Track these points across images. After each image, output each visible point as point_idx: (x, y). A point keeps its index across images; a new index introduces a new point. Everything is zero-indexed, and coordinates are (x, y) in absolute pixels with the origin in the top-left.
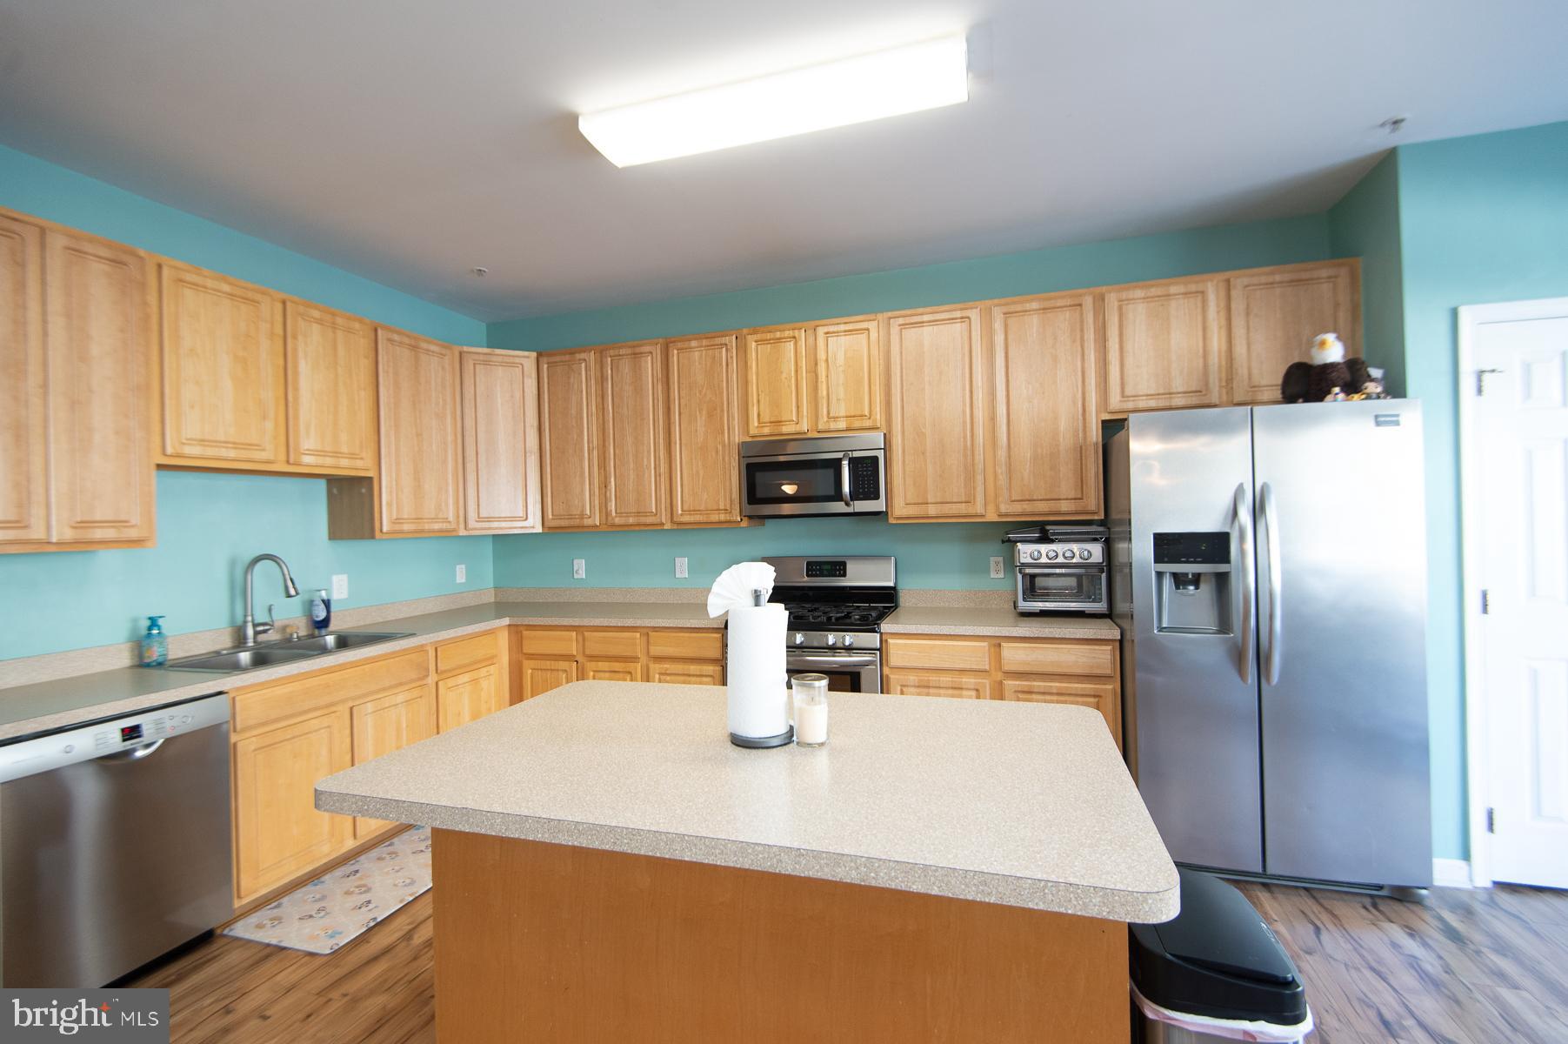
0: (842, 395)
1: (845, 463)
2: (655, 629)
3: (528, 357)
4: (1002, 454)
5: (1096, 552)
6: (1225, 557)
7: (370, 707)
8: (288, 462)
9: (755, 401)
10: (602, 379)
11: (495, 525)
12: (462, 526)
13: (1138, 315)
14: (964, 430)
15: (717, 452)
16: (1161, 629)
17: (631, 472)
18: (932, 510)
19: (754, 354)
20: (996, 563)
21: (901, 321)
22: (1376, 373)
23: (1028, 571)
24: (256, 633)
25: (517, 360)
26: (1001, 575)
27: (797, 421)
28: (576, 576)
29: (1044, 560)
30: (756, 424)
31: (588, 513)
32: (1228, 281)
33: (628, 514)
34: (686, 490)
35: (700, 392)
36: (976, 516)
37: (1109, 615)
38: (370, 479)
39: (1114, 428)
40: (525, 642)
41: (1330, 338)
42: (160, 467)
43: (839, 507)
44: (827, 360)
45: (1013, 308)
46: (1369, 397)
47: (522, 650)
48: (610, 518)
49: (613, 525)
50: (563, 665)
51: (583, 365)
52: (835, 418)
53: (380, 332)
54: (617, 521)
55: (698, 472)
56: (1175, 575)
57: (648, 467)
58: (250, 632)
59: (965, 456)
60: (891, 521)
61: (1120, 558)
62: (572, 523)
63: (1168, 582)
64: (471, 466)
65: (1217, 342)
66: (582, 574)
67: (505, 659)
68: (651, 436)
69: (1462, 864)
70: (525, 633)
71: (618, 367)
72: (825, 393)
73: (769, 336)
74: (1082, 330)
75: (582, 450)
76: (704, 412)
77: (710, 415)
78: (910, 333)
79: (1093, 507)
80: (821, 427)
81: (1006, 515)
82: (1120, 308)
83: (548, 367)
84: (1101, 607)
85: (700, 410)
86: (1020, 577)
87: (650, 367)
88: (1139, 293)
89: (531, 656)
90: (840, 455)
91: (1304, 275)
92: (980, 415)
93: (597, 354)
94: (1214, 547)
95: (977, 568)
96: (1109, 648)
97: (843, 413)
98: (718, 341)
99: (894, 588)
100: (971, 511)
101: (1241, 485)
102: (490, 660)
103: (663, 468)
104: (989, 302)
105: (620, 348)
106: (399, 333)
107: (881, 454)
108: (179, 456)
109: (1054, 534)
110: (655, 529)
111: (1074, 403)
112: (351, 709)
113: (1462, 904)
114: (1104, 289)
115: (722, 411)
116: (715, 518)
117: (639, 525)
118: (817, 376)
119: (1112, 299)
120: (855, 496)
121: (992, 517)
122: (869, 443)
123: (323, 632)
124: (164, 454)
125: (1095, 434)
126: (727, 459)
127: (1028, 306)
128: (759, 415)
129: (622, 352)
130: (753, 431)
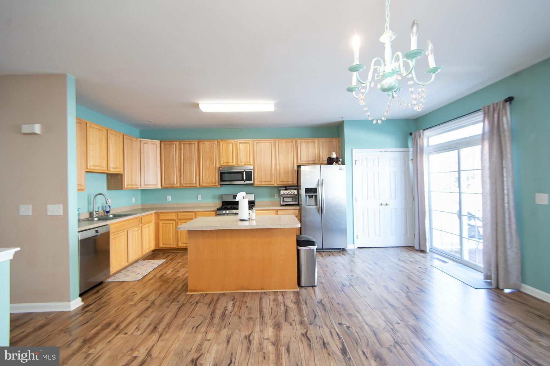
0: (243, 157)
1: (244, 172)
2: (198, 212)
3: (158, 142)
4: (278, 171)
5: (296, 192)
6: (316, 193)
7: (131, 231)
8: (108, 170)
9: (222, 157)
10: (180, 149)
11: (149, 186)
12: (140, 187)
13: (303, 145)
14: (270, 166)
15: (212, 169)
16: (306, 206)
17: (188, 173)
18: (263, 183)
19: (222, 146)
20: (276, 195)
21: (257, 141)
22: (341, 160)
23: (283, 196)
24: (96, 214)
25: (155, 143)
26: (277, 198)
27: (232, 162)
28: (168, 200)
29: (286, 194)
30: (222, 162)
31: (176, 183)
32: (319, 140)
33: (187, 184)
34: (204, 178)
35: (208, 154)
36: (272, 185)
37: (298, 205)
38: (121, 174)
39: (299, 167)
40: (160, 217)
41: (334, 153)
42: (87, 172)
43: (242, 182)
44: (240, 149)
45: (280, 141)
46: (339, 164)
47: (159, 219)
48: (182, 185)
49: (183, 187)
50: (171, 222)
51: (175, 145)
52: (242, 162)
53: (125, 136)
54: (184, 185)
55: (207, 174)
56: (309, 196)
57: (193, 172)
58: (95, 213)
59: (270, 171)
60: (254, 186)
61: (300, 193)
62: (170, 186)
63: (307, 197)
64: (142, 171)
65: (317, 152)
66: (170, 199)
67: (154, 221)
68: (194, 165)
69: (353, 245)
70: (160, 214)
71: (185, 147)
72: (239, 156)
73: (226, 142)
74: (293, 147)
75: (174, 167)
76: (209, 159)
77: (211, 160)
78: (259, 144)
79: (295, 183)
80: (238, 164)
81: (279, 184)
82: (300, 143)
83: (164, 145)
84: (297, 203)
85: (208, 158)
86: (281, 197)
87: (194, 147)
88: (304, 141)
89: (162, 220)
90: (243, 171)
91: (331, 140)
92: (273, 163)
93: (179, 143)
94: (314, 190)
95: (272, 196)
96: (298, 210)
97: (243, 161)
98: (213, 142)
99: (254, 201)
100: (272, 184)
101: (319, 179)
102: (150, 222)
103: (197, 172)
104: (275, 139)
105: (186, 141)
106: (128, 136)
107: (252, 171)
108: (90, 169)
109: (288, 188)
110: (195, 188)
111: (292, 161)
112: (127, 231)
113: (353, 251)
114: (297, 139)
115: (214, 159)
116: (211, 185)
117: (190, 186)
118: (237, 153)
119: (299, 141)
120: (246, 180)
121: (276, 185)
122: (250, 168)
123: (109, 214)
124: (87, 168)
125: (296, 168)
126: (215, 170)
127: (283, 141)
128: (223, 160)
129: (186, 143)
130: (221, 164)
